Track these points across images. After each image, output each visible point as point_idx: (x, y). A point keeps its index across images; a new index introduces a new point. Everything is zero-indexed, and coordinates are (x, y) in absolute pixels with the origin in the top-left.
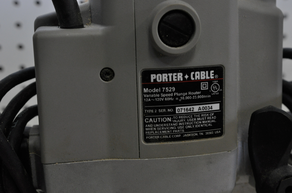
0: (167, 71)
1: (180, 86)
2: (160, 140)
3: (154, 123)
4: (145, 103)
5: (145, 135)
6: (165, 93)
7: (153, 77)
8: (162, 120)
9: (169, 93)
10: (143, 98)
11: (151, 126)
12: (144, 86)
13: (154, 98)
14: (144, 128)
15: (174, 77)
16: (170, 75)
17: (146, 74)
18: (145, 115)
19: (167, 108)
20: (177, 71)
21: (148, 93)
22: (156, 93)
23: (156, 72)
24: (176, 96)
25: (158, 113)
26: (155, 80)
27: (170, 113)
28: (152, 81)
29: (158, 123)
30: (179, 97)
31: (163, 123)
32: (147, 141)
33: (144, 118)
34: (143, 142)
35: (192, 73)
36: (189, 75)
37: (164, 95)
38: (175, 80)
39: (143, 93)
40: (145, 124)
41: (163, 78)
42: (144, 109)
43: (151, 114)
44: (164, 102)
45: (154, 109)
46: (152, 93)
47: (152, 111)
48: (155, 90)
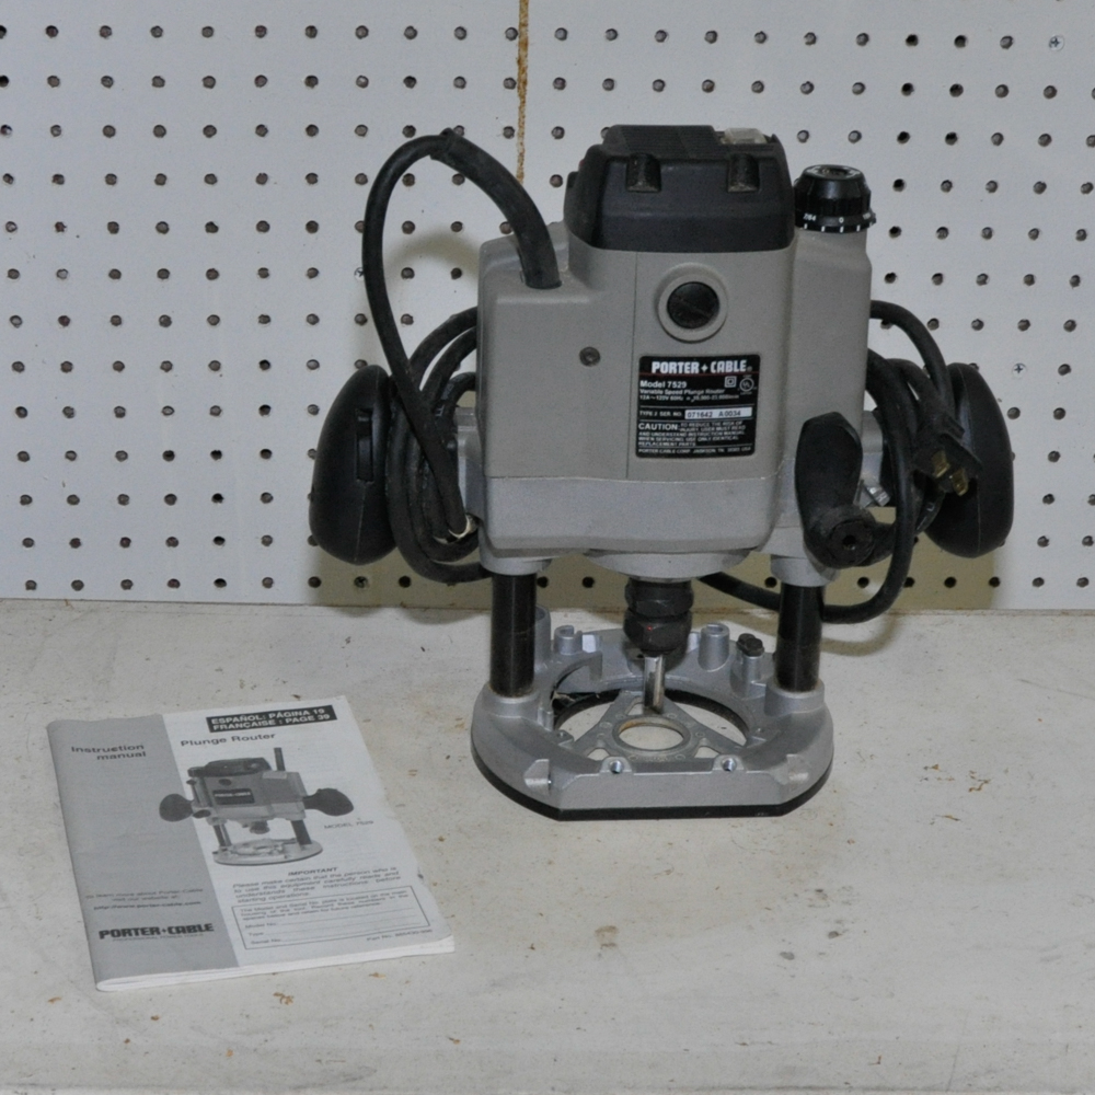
0: (677, 359)
1: (694, 381)
2: (658, 456)
3: (652, 431)
4: (641, 402)
5: (638, 447)
6: (672, 389)
7: (655, 366)
8: (665, 427)
9: (676, 389)
10: (640, 394)
11: (647, 434)
12: (642, 378)
13: (655, 395)
14: (638, 436)
15: (687, 368)
16: (681, 364)
17: (646, 362)
18: (640, 418)
19: (672, 411)
20: (690, 359)
21: (646, 388)
22: (657, 389)
23: (661, 359)
24: (687, 395)
25: (659, 417)
26: (658, 371)
27: (677, 418)
28: (654, 371)
29: (657, 431)
30: (692, 396)
31: (665, 431)
32: (641, 455)
33: (638, 422)
34: (633, 455)
35: (713, 364)
36: (709, 365)
37: (669, 392)
38: (687, 372)
39: (640, 388)
40: (639, 431)
41: (668, 368)
42: (639, 409)
43: (648, 417)
44: (669, 403)
45: (653, 410)
46: (652, 388)
47: (650, 413)
48: (657, 384)
